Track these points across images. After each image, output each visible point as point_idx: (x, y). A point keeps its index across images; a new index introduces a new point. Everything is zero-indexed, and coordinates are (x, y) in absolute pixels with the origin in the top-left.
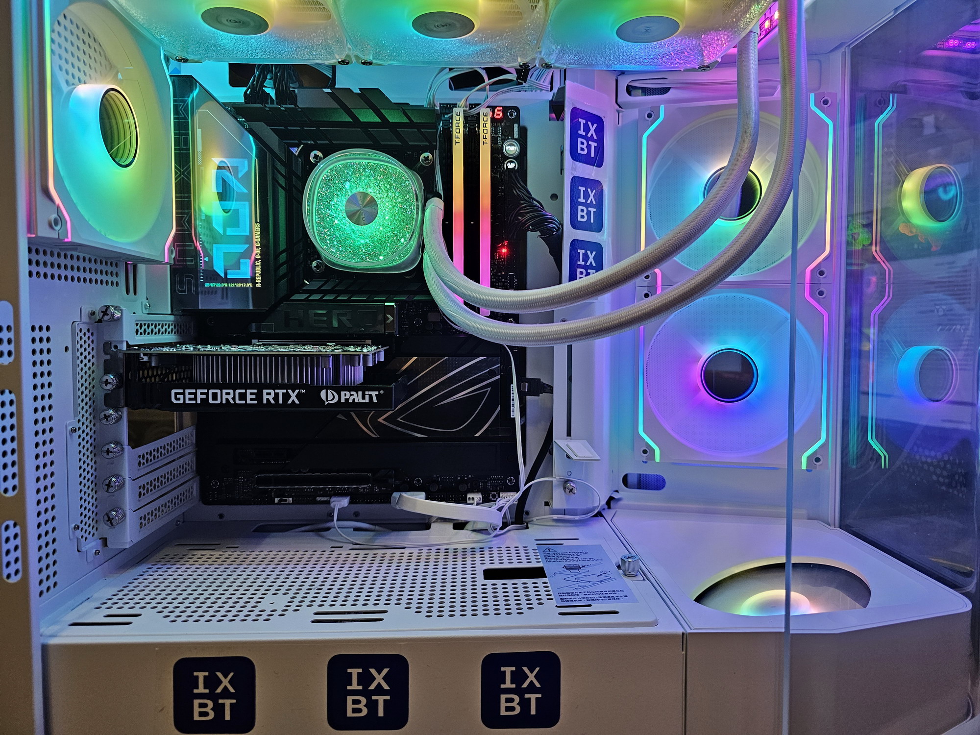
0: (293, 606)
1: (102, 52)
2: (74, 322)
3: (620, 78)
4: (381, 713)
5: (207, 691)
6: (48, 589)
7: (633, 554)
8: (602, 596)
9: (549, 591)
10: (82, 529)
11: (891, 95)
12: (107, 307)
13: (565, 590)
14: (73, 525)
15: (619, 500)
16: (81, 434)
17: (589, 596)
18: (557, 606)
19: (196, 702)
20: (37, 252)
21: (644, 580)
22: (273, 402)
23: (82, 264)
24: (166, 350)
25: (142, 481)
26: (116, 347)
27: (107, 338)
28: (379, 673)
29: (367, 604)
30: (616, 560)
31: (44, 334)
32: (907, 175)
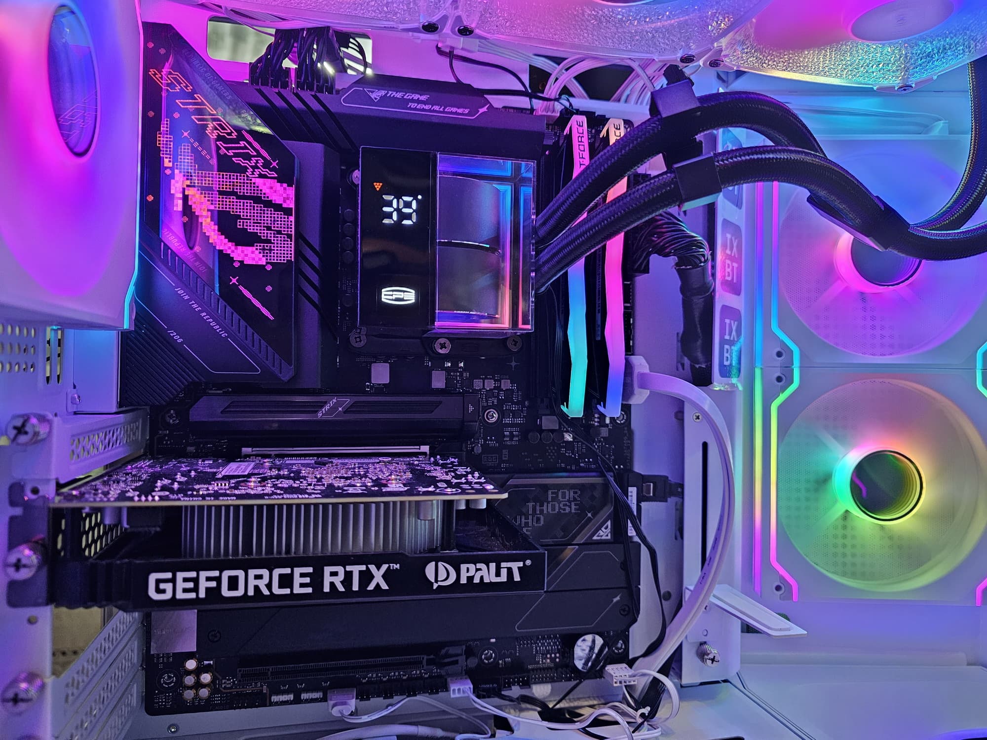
12: (26, 418)
22: (341, 588)
26: (35, 491)
27: (18, 475)
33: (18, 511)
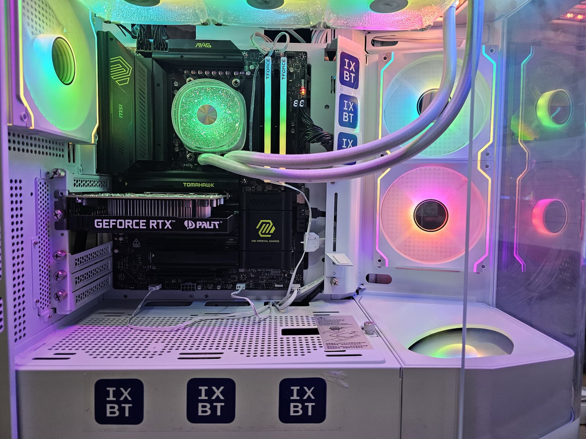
0: (167, 349)
1: (54, 16)
2: (36, 178)
3: (368, 36)
4: (219, 413)
5: (115, 399)
6: (20, 337)
7: (371, 321)
8: (352, 345)
9: (321, 342)
10: (41, 302)
11: (532, 47)
12: (57, 170)
13: (330, 342)
14: (35, 300)
15: (364, 289)
16: (41, 245)
17: (344, 345)
18: (325, 351)
19: (108, 406)
20: (14, 135)
21: (378, 336)
22: (156, 228)
23: (41, 144)
24: (92, 196)
25: (77, 275)
26: (62, 194)
27: (56, 188)
28: (218, 389)
29: (211, 349)
30: (361, 324)
31: (18, 185)
32: (540, 96)
33: (57, 200)
